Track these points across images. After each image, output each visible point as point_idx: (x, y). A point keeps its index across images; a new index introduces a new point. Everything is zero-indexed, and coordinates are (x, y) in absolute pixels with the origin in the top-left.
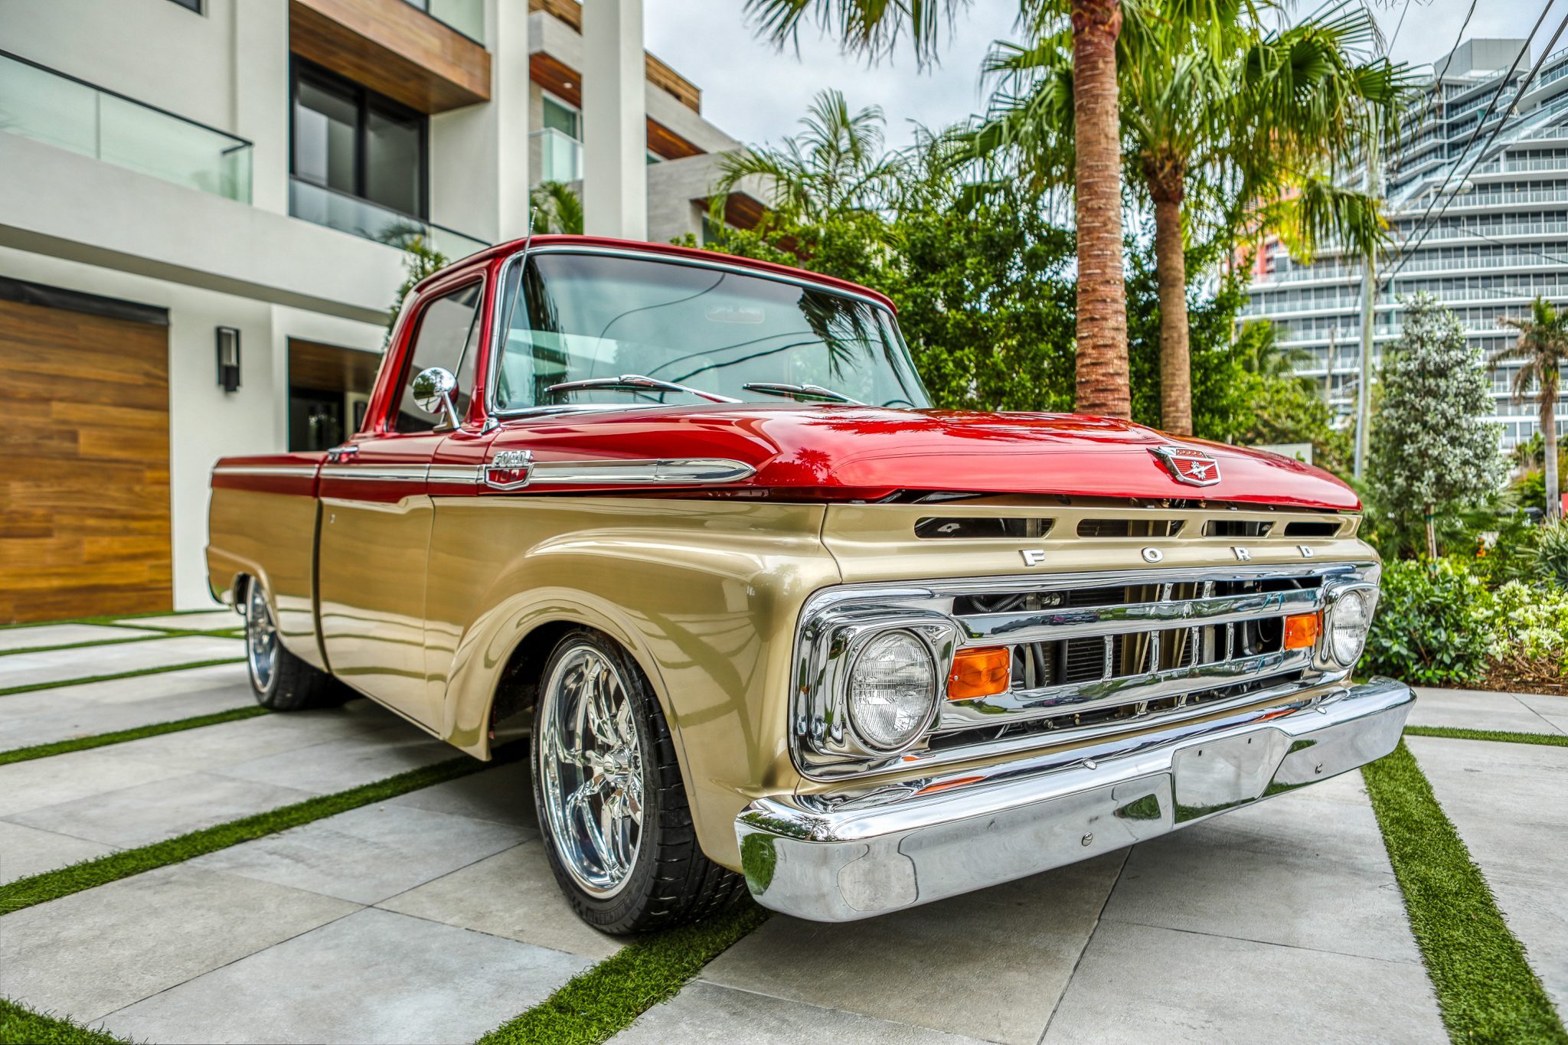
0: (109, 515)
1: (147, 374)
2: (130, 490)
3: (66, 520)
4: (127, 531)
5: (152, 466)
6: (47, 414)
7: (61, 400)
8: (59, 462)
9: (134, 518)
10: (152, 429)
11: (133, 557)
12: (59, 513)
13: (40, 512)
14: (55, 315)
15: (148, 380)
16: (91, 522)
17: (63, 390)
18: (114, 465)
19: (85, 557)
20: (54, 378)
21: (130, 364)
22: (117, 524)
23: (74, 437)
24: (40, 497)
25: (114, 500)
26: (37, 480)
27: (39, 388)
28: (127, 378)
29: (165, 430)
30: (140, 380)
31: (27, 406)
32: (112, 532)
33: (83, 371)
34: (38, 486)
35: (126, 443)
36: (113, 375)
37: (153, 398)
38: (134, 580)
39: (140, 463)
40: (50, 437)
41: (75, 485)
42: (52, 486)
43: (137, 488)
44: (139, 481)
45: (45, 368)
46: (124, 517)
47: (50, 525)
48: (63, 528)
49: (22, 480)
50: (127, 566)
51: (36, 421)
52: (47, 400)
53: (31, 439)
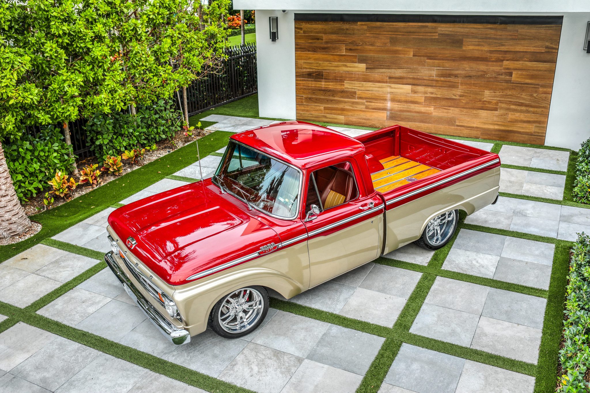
0: (521, 105)
1: (547, 47)
2: (531, 96)
3: (503, 105)
4: (528, 112)
5: (543, 86)
6: (501, 66)
7: (507, 60)
8: (503, 84)
9: (531, 106)
10: (545, 71)
11: (528, 122)
12: (501, 102)
13: (494, 101)
14: (510, 27)
15: (547, 50)
16: (513, 107)
17: (508, 56)
18: (526, 85)
19: (509, 120)
20: (506, 52)
21: (539, 43)
22: (524, 108)
23: (511, 74)
24: (495, 97)
25: (524, 99)
26: (495, 90)
27: (500, 56)
28: (537, 50)
29: (552, 71)
30: (543, 50)
31: (494, 63)
32: (521, 111)
33: (518, 48)
34: (495, 92)
35: (532, 77)
36: (532, 49)
37: (548, 57)
38: (528, 131)
39: (538, 85)
40: (502, 75)
41: (509, 93)
42: (499, 93)
43: (535, 95)
44: (536, 92)
45: (503, 48)
46: (526, 106)
47: (497, 107)
48: (502, 108)
49: (489, 90)
50: (525, 125)
51: (497, 68)
52: (502, 61)
53: (494, 75)
